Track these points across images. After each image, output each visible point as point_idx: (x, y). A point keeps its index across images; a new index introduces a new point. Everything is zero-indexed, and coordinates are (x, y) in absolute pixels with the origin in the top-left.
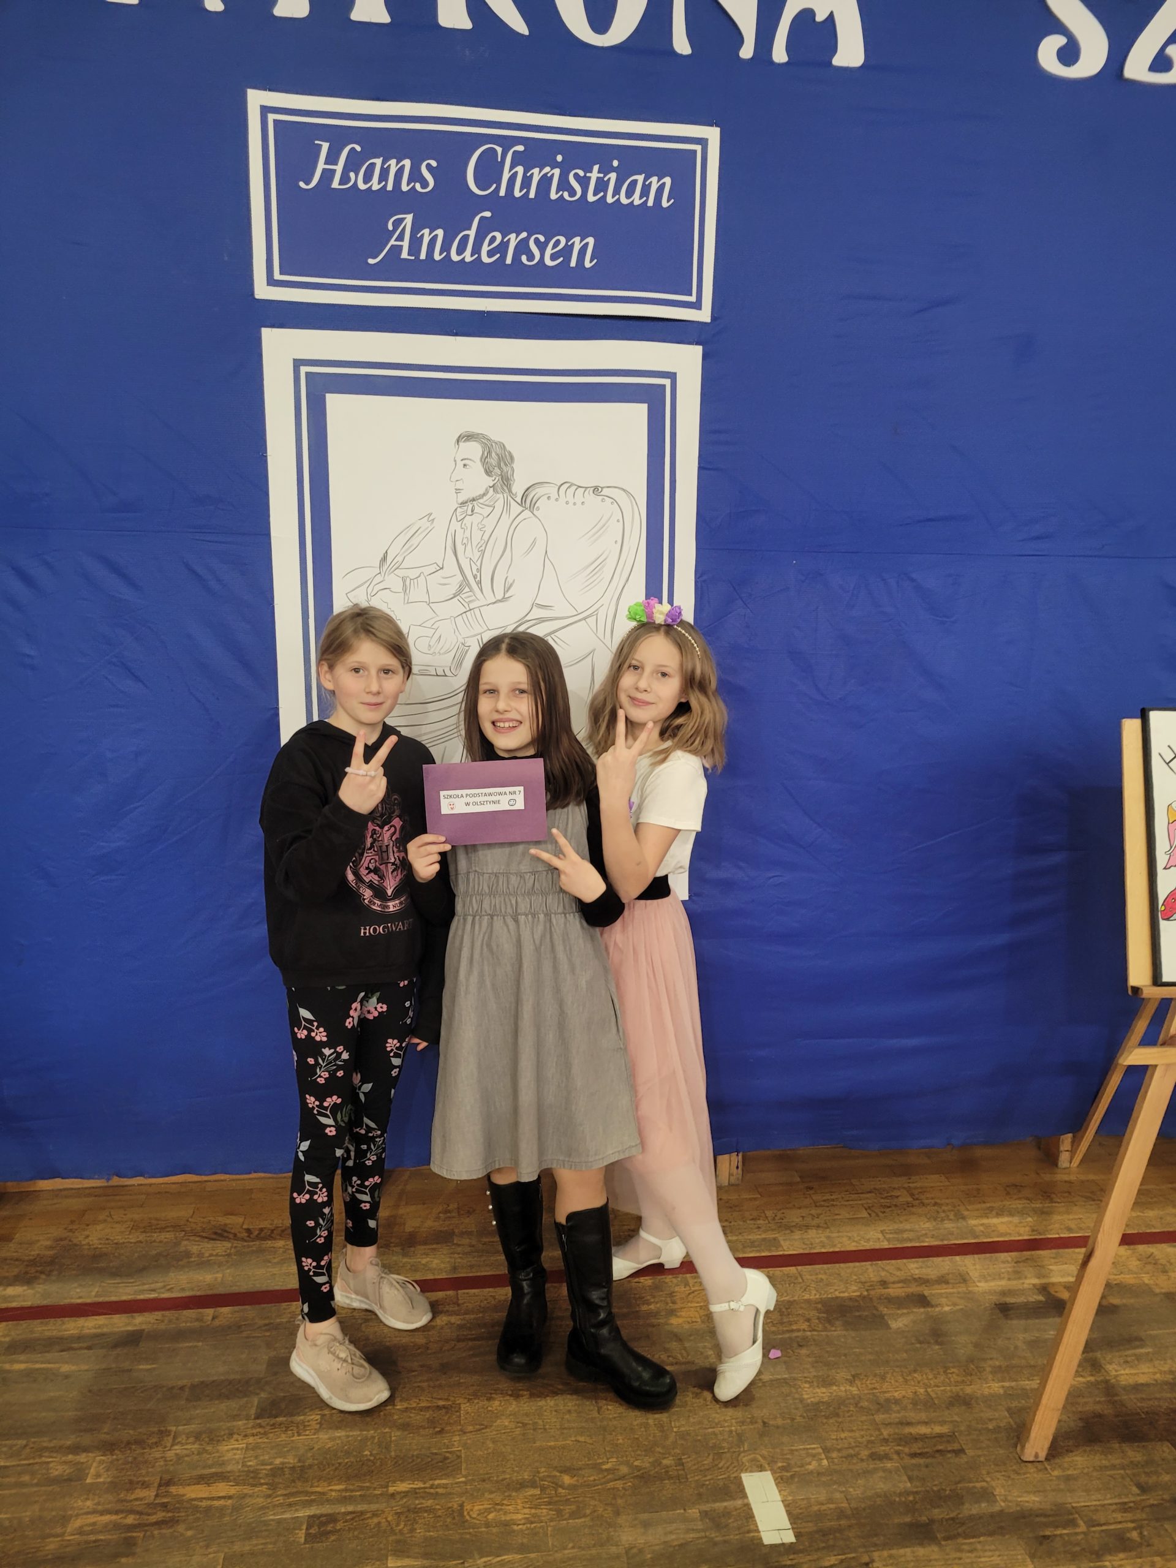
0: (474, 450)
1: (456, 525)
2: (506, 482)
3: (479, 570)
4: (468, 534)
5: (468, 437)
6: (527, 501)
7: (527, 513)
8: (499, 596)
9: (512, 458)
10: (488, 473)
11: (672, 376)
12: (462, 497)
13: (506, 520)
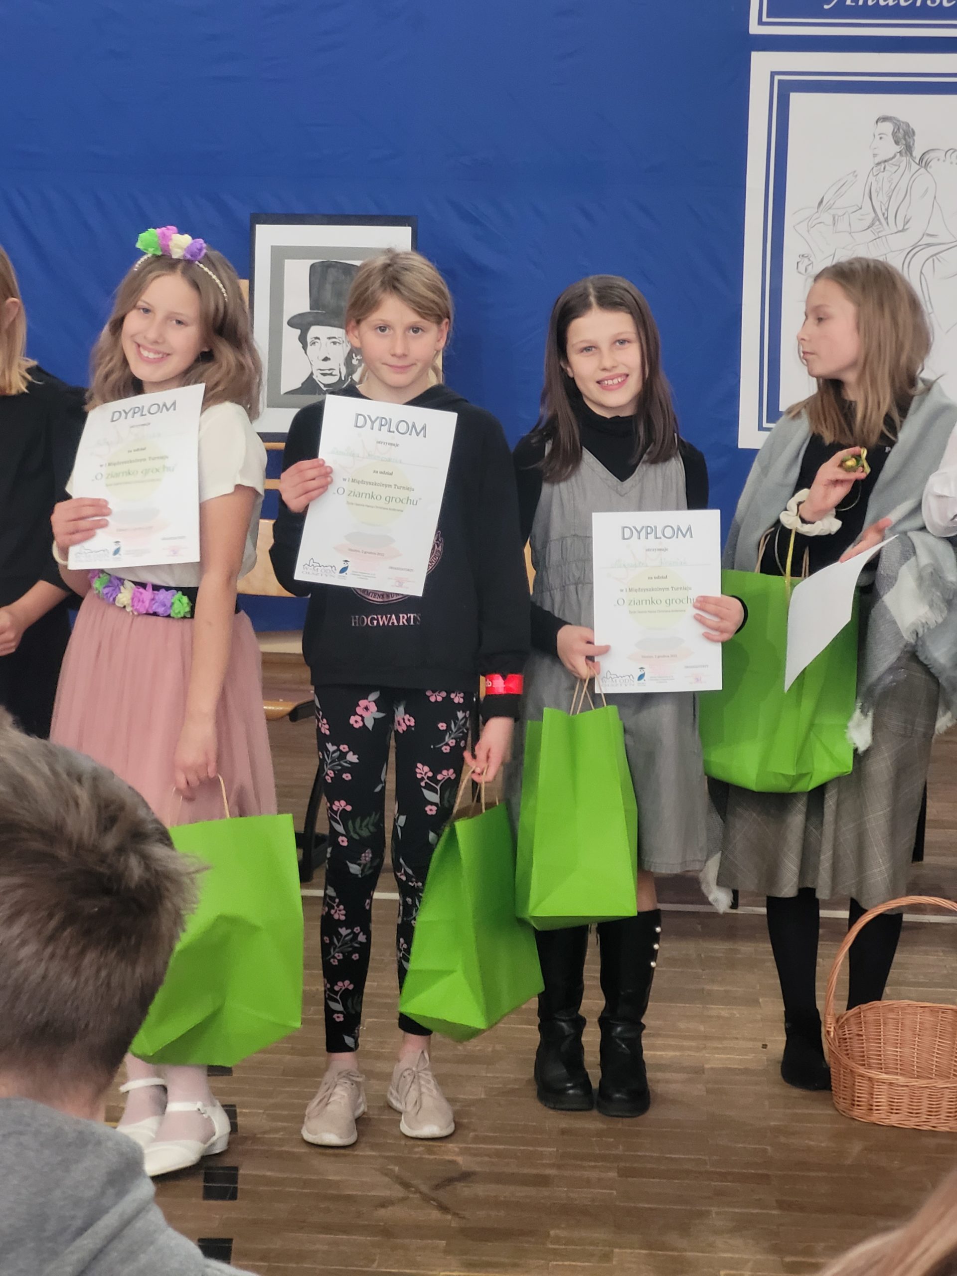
0: (888, 127)
1: (872, 179)
2: (909, 149)
3: (887, 210)
4: (880, 185)
5: (885, 119)
6: (923, 162)
7: (923, 170)
8: (901, 229)
9: (914, 132)
10: (897, 143)
12: (878, 160)
13: (907, 175)
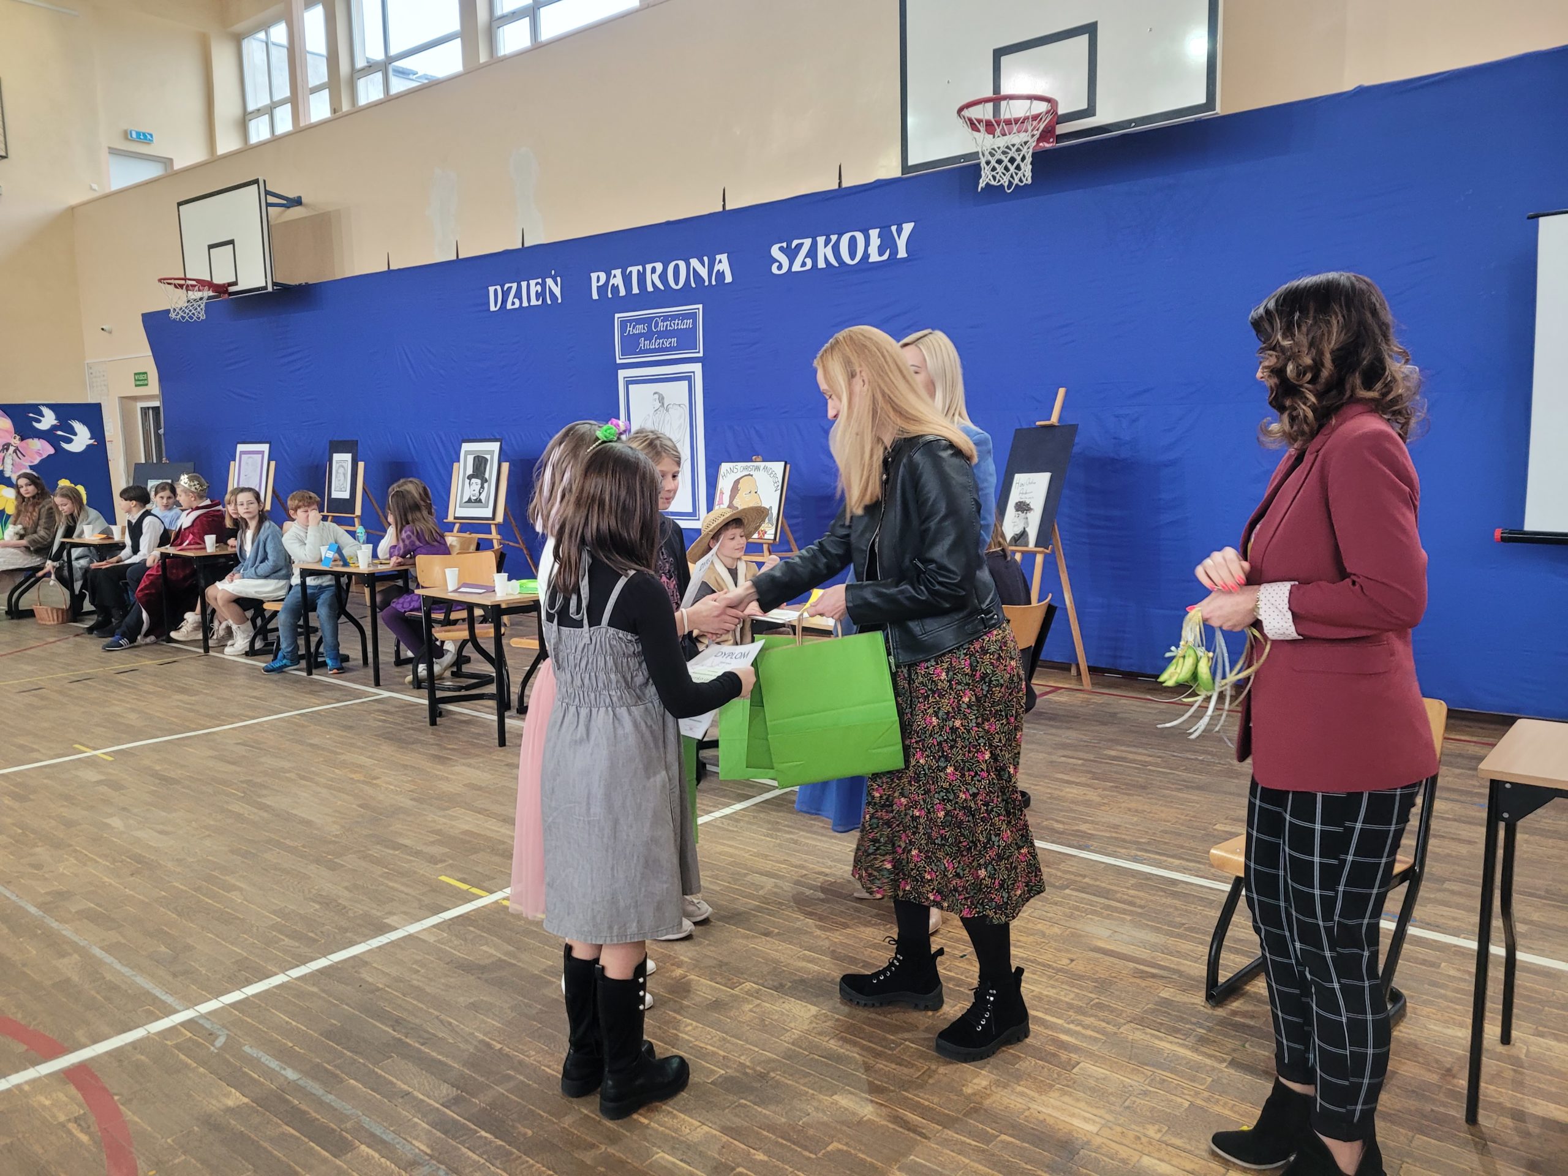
7: (667, 413)
9: (664, 398)
10: (659, 402)
11: (694, 372)
13: (664, 412)
